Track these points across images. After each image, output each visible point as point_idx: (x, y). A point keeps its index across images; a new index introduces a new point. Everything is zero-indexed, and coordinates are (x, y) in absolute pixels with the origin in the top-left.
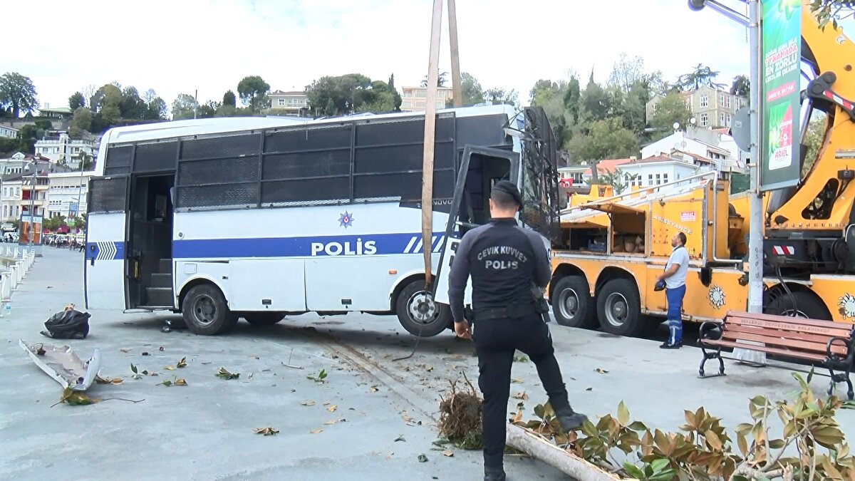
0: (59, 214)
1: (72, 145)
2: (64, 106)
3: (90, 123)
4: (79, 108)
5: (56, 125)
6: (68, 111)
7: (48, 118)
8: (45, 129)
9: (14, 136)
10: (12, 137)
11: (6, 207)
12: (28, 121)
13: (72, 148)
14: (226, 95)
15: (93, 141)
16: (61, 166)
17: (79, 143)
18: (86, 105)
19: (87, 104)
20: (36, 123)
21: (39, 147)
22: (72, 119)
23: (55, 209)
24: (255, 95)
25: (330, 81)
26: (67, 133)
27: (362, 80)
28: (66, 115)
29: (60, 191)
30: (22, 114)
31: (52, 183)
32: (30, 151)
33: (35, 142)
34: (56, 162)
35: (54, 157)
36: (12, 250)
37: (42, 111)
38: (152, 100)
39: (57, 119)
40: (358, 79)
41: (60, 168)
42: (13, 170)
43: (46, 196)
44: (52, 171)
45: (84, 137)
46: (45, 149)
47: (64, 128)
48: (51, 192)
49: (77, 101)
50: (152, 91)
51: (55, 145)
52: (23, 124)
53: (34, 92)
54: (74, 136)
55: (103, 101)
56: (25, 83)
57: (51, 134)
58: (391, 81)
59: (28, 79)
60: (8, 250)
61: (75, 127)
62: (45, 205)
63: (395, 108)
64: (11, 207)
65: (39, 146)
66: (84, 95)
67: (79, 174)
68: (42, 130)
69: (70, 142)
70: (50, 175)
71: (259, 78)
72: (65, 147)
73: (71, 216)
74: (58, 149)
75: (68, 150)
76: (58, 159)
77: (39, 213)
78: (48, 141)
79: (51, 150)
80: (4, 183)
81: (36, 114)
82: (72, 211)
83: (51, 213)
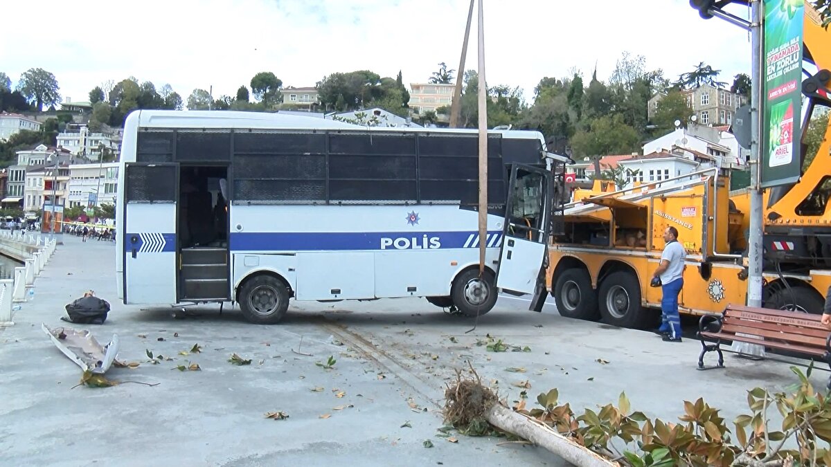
0: (79, 203)
1: (91, 138)
2: (85, 100)
3: (109, 117)
4: (98, 102)
5: (77, 118)
6: (88, 105)
7: (70, 112)
8: (66, 122)
9: (37, 129)
10: (35, 130)
11: (29, 196)
12: (51, 114)
13: (92, 141)
14: (239, 90)
15: (112, 134)
16: (81, 158)
17: (98, 136)
18: (105, 100)
19: (107, 99)
20: (58, 117)
21: (60, 140)
22: (92, 112)
23: (75, 199)
24: (268, 91)
25: (339, 78)
26: (87, 126)
27: (372, 77)
28: (87, 109)
29: (80, 182)
30: (45, 108)
31: (72, 174)
32: (52, 143)
33: (57, 135)
34: (76, 154)
35: (75, 149)
36: (35, 238)
37: (64, 106)
38: (168, 95)
39: (78, 113)
40: (367, 76)
41: (81, 160)
42: (36, 162)
43: (67, 187)
44: (73, 163)
45: (103, 130)
46: (67, 141)
47: (84, 121)
48: (71, 183)
49: (97, 95)
50: (169, 86)
51: (75, 138)
52: (46, 117)
53: (57, 87)
54: (94, 129)
55: (122, 96)
56: (49, 77)
57: (72, 127)
58: (400, 78)
59: (51, 74)
60: (32, 238)
61: (95, 121)
62: (66, 195)
63: (403, 105)
64: (34, 197)
65: (61, 138)
66: (103, 90)
67: (98, 165)
68: (63, 123)
69: (89, 135)
70: (71, 167)
71: (271, 74)
72: (85, 139)
73: (90, 206)
74: (79, 141)
75: (88, 143)
76: (79, 150)
77: (60, 202)
78: (69, 134)
79: (71, 142)
80: (27, 174)
81: (58, 107)
82: (91, 201)
83: (71, 202)
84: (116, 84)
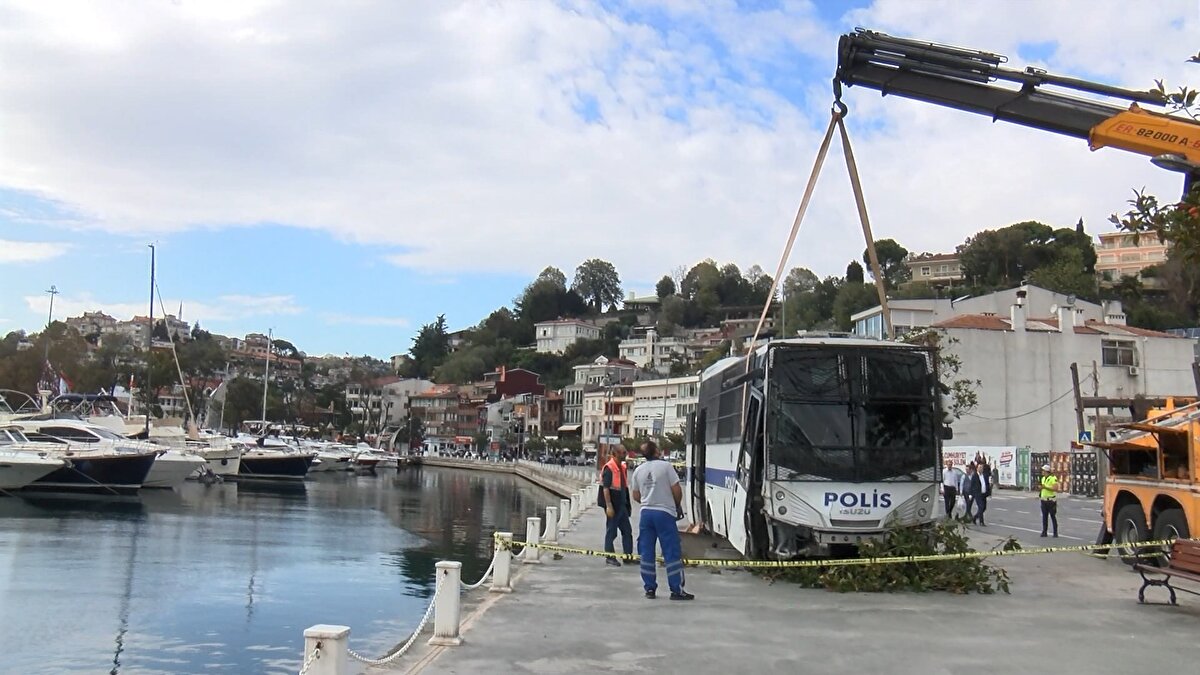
0: (646, 432)
1: (660, 344)
2: (652, 294)
3: (682, 316)
4: (668, 297)
5: (643, 319)
6: (656, 301)
7: (635, 308)
8: (630, 326)
9: (596, 336)
10: (594, 338)
11: (588, 424)
12: (612, 316)
13: (661, 348)
14: (849, 267)
15: (686, 338)
16: (649, 372)
17: (670, 341)
18: (677, 292)
19: (678, 290)
20: (620, 319)
21: (623, 348)
22: (661, 311)
23: (641, 425)
24: (888, 265)
25: (987, 239)
26: (655, 329)
27: (1039, 231)
28: (654, 306)
29: (646, 404)
30: (605, 309)
31: (638, 394)
32: (613, 354)
33: (619, 342)
34: (642, 366)
35: (641, 360)
36: (590, 475)
37: (626, 303)
38: (758, 279)
39: (643, 312)
40: (1031, 229)
41: (646, 375)
42: (595, 379)
43: (632, 410)
44: (637, 379)
45: (676, 334)
46: (631, 350)
47: (652, 322)
48: (637, 405)
49: (666, 287)
50: (757, 268)
51: (641, 345)
52: (606, 321)
53: (617, 280)
54: (663, 333)
55: (697, 286)
56: (608, 270)
57: (637, 331)
58: (1080, 226)
59: (610, 265)
60: (587, 475)
61: (665, 322)
62: (630, 421)
63: (1086, 269)
64: (594, 424)
65: (625, 345)
66: (673, 280)
67: (672, 381)
68: (626, 327)
69: (659, 340)
70: (635, 384)
71: (891, 242)
72: (653, 346)
73: (655, 435)
74: (645, 349)
75: (657, 351)
76: (646, 362)
77: (623, 431)
78: (634, 341)
79: (638, 352)
80: (586, 395)
81: (620, 306)
82: (657, 429)
83: (636, 429)
84: (689, 270)
